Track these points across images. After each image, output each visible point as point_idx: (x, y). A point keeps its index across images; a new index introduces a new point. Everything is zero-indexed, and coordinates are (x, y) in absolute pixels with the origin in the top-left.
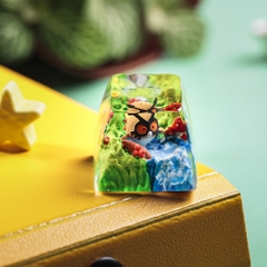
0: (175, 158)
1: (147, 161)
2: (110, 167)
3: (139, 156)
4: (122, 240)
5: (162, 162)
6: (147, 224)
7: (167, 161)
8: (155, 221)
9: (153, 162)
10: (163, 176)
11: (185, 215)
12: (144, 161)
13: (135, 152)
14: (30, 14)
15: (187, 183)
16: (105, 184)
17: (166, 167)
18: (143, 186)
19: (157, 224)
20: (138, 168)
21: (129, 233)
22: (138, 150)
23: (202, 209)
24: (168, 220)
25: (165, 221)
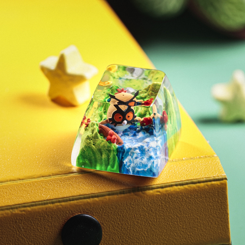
0: (142, 147)
1: (117, 146)
2: (86, 147)
3: (111, 141)
5: (130, 149)
7: (135, 149)
9: (122, 148)
10: (130, 161)
12: (115, 146)
13: (109, 137)
15: (150, 171)
16: (81, 161)
17: (133, 153)
18: (113, 167)
20: (109, 151)
22: (111, 135)
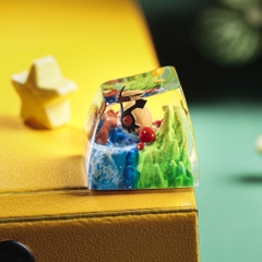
4: (37, 227)
6: (72, 218)
8: (83, 217)
11: (121, 217)
14: (255, 16)
19: (85, 220)
21: (48, 222)
23: (144, 216)
24: (99, 219)
25: (95, 219)
